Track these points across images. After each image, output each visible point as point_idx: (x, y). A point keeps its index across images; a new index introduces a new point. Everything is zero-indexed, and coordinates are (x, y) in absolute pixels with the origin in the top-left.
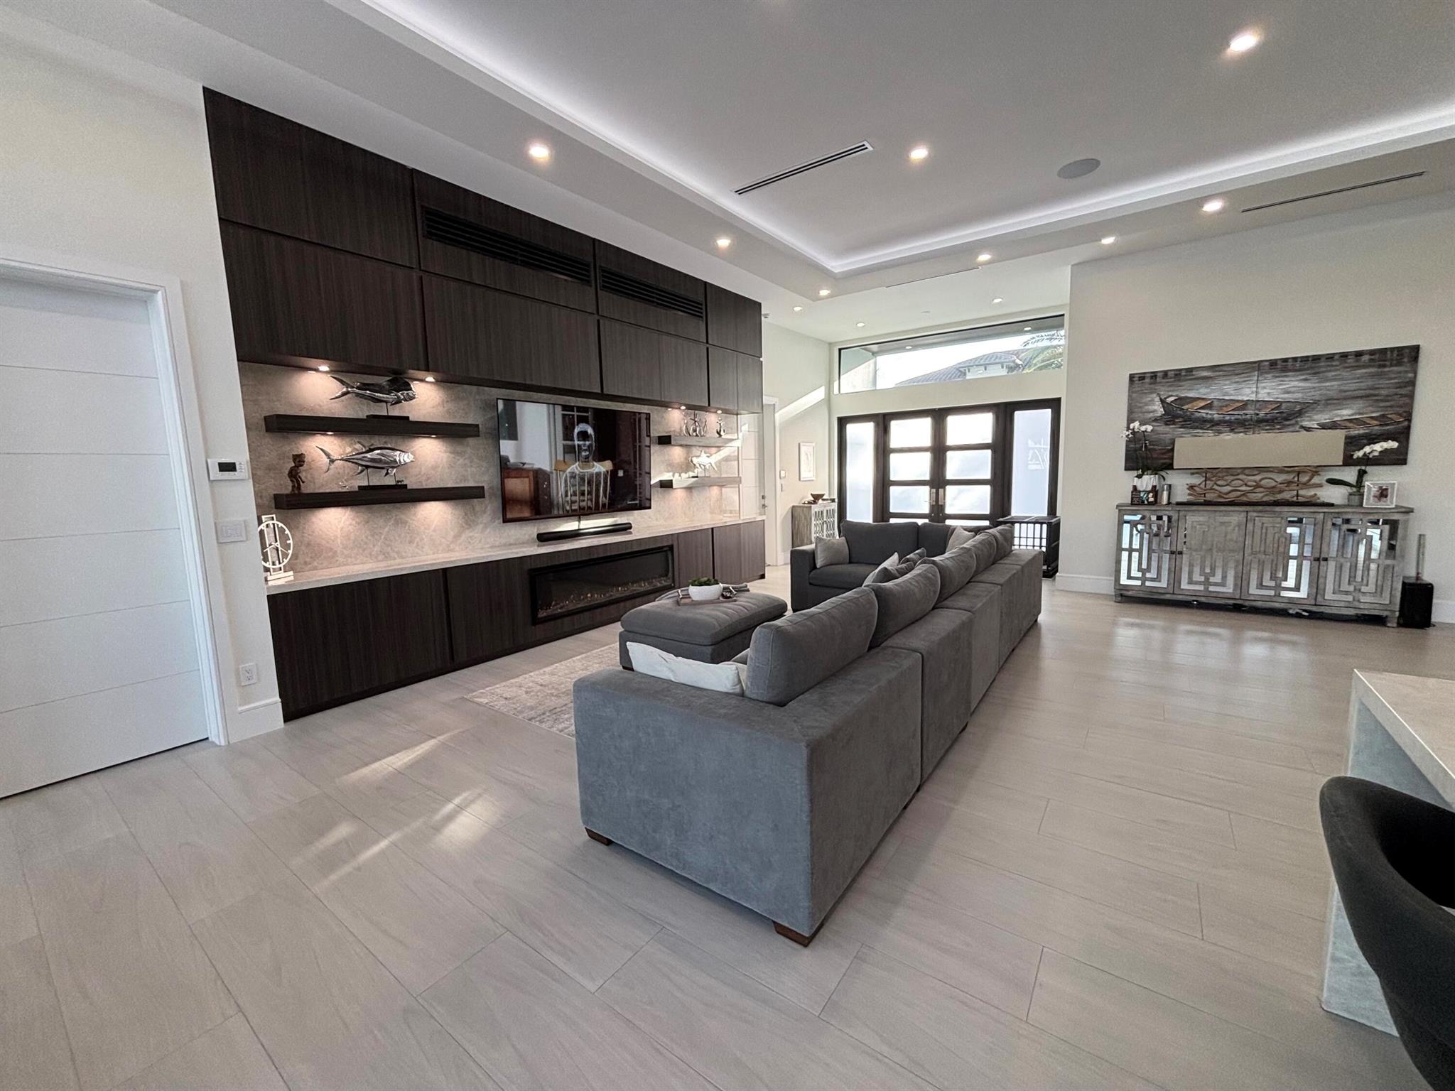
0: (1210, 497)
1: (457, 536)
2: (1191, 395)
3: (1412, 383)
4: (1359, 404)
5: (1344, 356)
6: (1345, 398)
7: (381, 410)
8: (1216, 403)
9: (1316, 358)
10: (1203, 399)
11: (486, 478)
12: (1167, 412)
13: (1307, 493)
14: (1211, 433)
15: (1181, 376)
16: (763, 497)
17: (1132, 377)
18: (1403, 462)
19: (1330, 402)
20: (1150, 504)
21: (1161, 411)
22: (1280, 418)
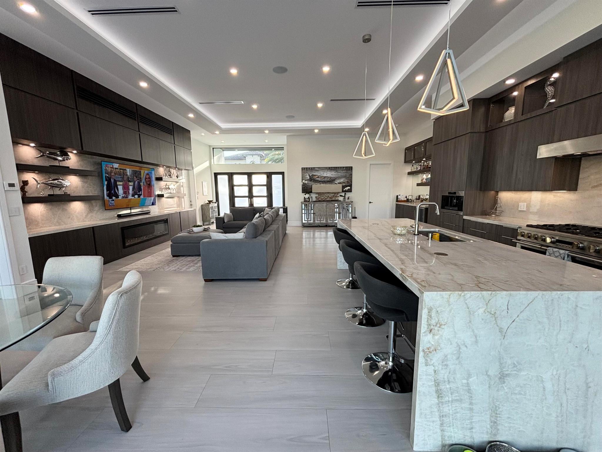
0: (320, 199)
1: (86, 216)
2: (315, 174)
3: (351, 175)
4: (344, 179)
5: (341, 167)
6: (342, 177)
8: (320, 177)
9: (336, 168)
10: (317, 175)
12: (310, 178)
13: (337, 198)
14: (319, 184)
15: (312, 169)
16: (191, 202)
17: (302, 168)
18: (351, 191)
19: (339, 178)
20: (308, 201)
21: (309, 178)
22: (331, 181)
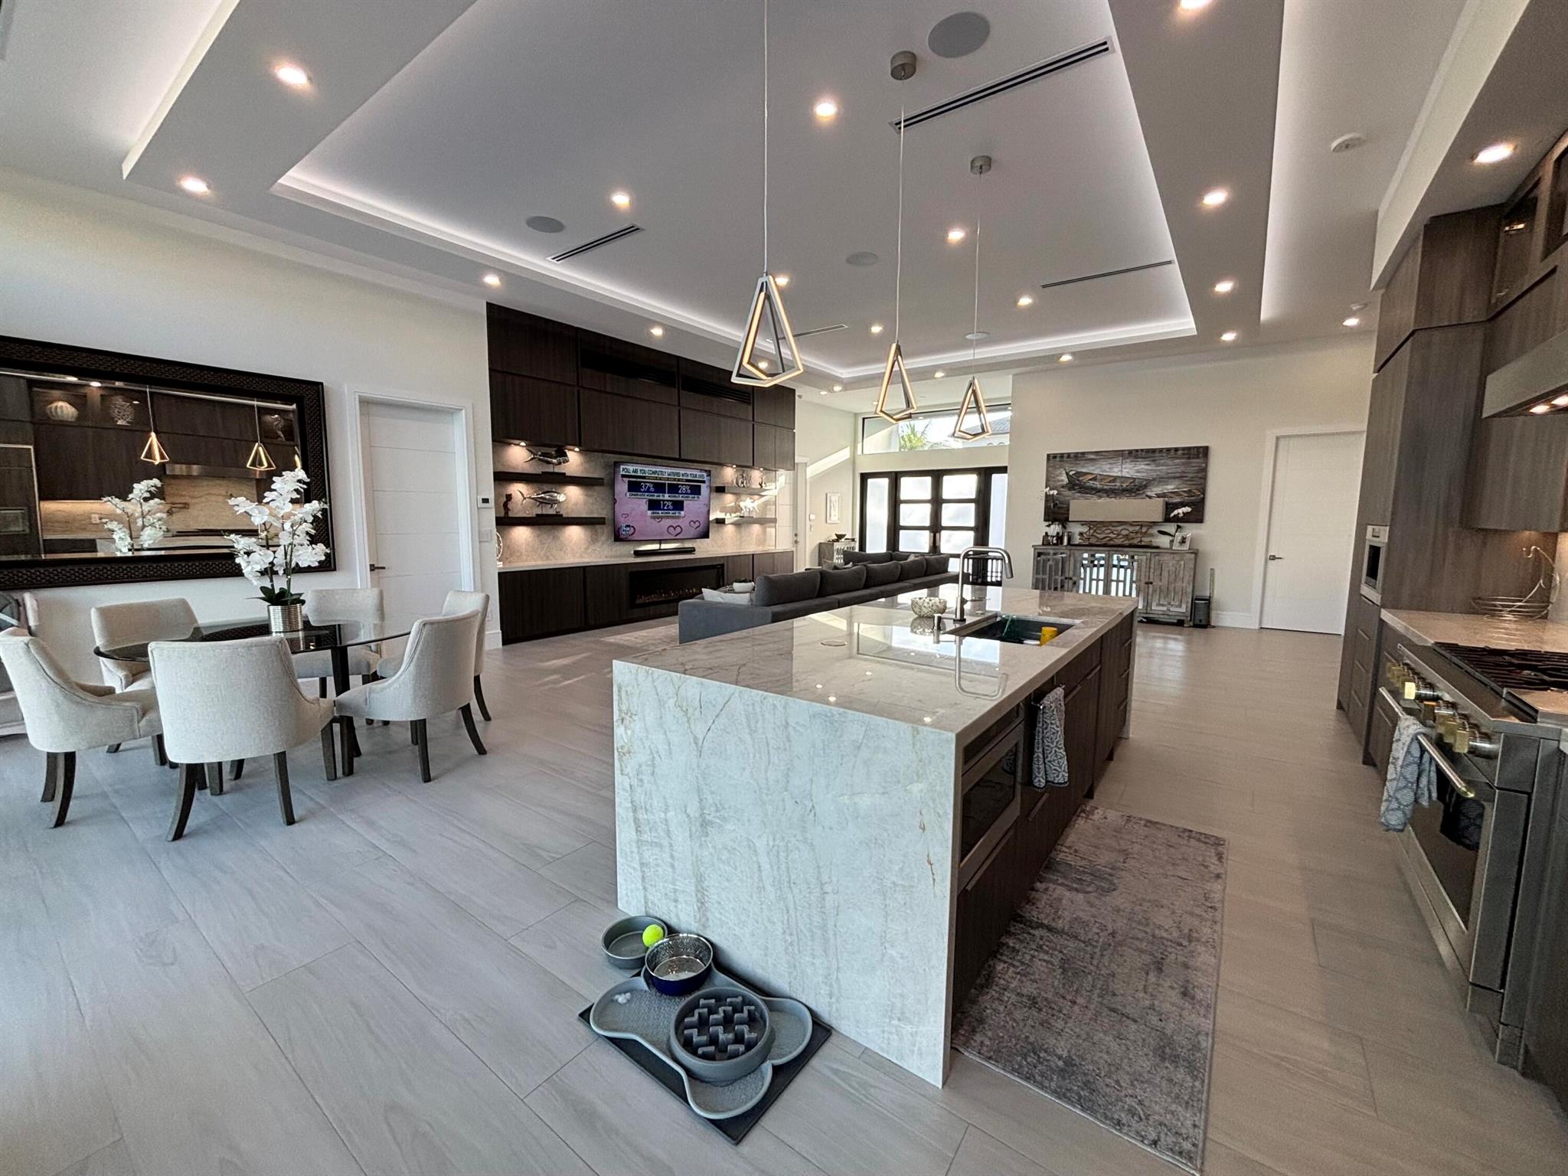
0: (1093, 541)
1: (587, 548)
2: (1084, 470)
3: (1205, 470)
4: (1177, 482)
5: (1169, 450)
6: (1170, 478)
7: (550, 469)
8: (1098, 477)
9: (1154, 451)
10: (1092, 474)
11: (605, 512)
12: (1070, 482)
13: (1146, 540)
14: (1095, 497)
15: (1078, 457)
17: (1048, 456)
18: (1200, 520)
19: (1162, 480)
20: (1054, 544)
21: (1066, 480)
22: (1135, 489)
